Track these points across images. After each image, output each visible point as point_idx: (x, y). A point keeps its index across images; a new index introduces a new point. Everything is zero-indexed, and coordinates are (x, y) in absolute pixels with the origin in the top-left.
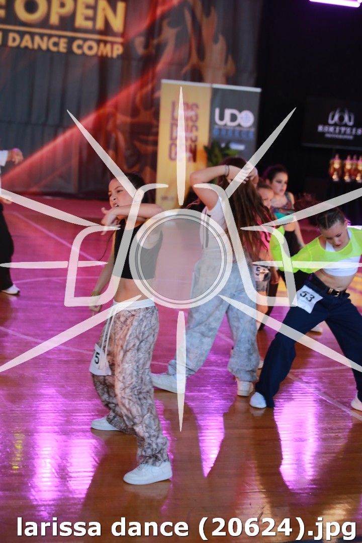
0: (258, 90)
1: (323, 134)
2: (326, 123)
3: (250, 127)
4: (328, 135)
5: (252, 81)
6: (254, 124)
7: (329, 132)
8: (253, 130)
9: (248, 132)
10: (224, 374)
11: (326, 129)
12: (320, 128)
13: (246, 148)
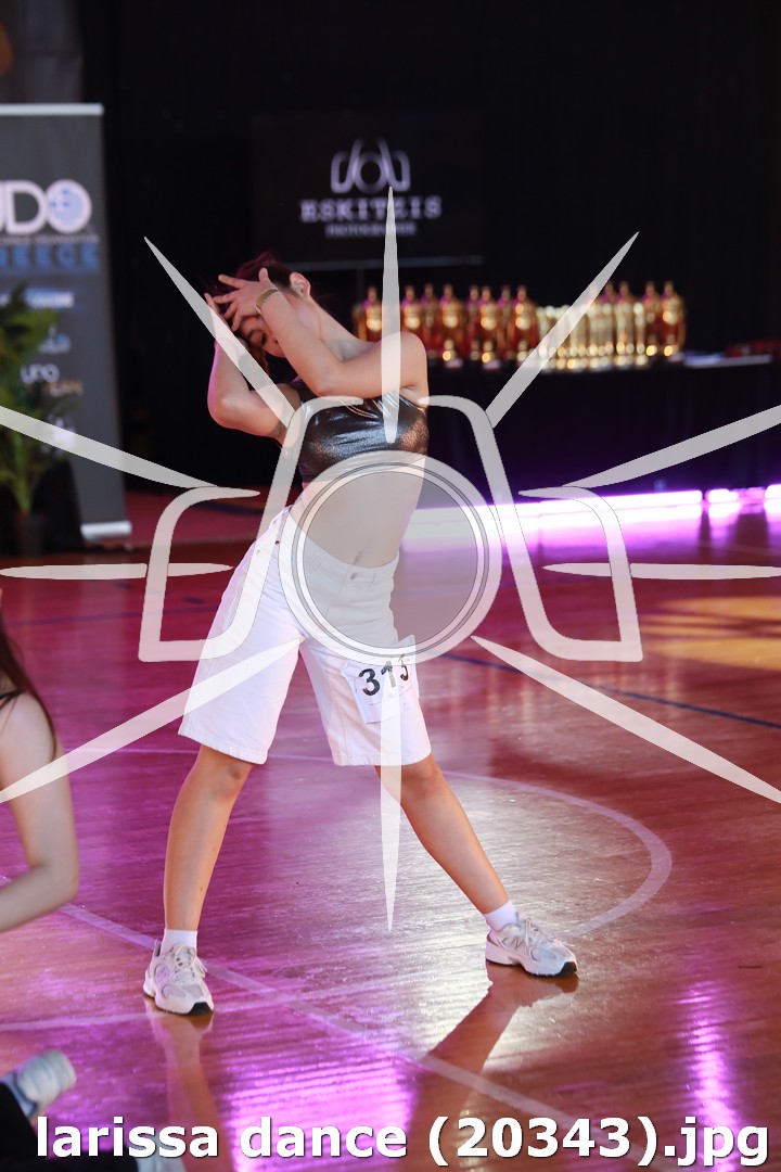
0: (95, 109)
1: (319, 226)
2: (323, 193)
3: (83, 231)
4: (334, 231)
5: (72, 81)
6: (93, 220)
7: (336, 221)
8: (93, 239)
9: (78, 247)
10: (99, 1037)
11: (327, 209)
12: (308, 211)
13: (77, 300)
